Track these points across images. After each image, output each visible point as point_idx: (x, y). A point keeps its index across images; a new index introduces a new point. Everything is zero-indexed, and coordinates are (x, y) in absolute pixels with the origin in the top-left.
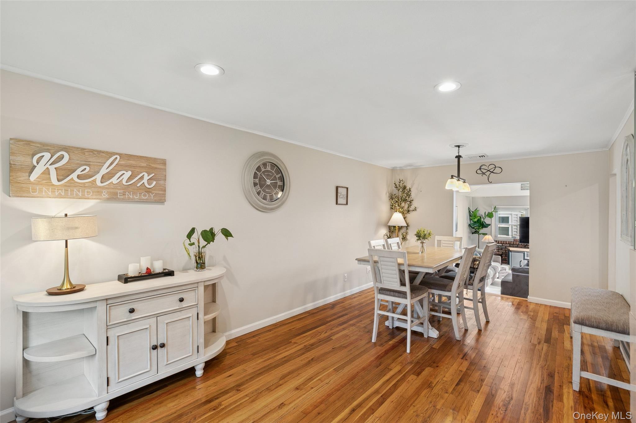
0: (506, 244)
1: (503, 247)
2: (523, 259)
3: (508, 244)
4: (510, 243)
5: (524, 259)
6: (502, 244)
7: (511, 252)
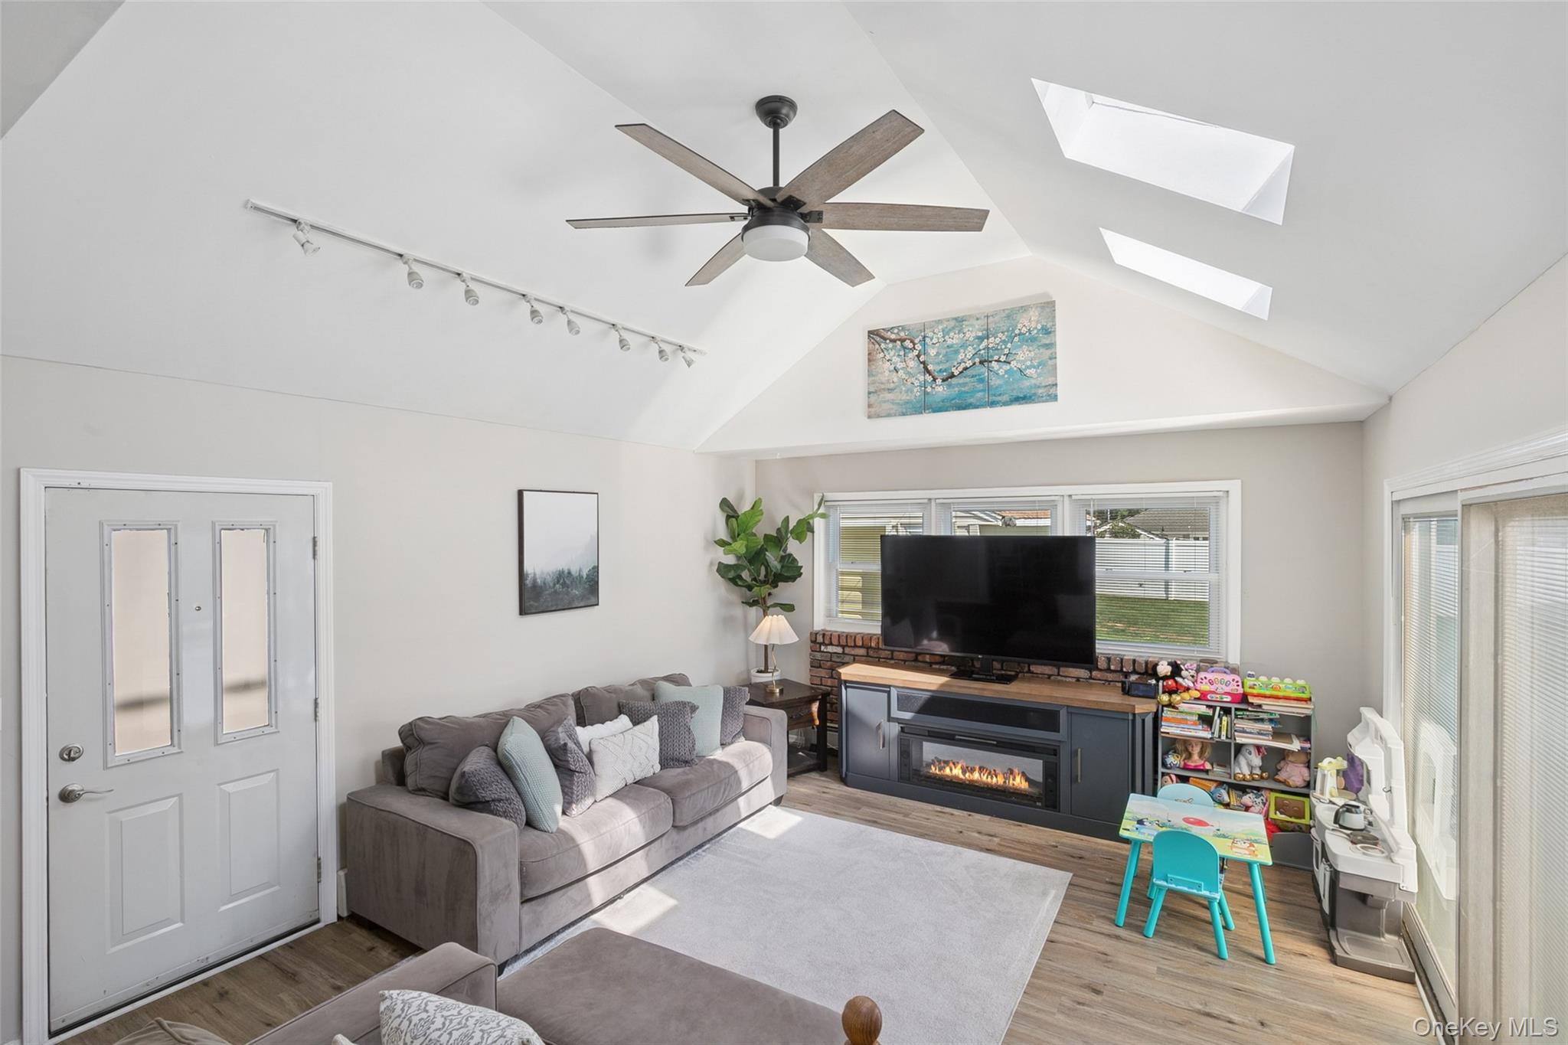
0: (855, 646)
2: (886, 718)
3: (862, 647)
4: (867, 642)
5: (890, 719)
6: (843, 647)
7: (846, 688)
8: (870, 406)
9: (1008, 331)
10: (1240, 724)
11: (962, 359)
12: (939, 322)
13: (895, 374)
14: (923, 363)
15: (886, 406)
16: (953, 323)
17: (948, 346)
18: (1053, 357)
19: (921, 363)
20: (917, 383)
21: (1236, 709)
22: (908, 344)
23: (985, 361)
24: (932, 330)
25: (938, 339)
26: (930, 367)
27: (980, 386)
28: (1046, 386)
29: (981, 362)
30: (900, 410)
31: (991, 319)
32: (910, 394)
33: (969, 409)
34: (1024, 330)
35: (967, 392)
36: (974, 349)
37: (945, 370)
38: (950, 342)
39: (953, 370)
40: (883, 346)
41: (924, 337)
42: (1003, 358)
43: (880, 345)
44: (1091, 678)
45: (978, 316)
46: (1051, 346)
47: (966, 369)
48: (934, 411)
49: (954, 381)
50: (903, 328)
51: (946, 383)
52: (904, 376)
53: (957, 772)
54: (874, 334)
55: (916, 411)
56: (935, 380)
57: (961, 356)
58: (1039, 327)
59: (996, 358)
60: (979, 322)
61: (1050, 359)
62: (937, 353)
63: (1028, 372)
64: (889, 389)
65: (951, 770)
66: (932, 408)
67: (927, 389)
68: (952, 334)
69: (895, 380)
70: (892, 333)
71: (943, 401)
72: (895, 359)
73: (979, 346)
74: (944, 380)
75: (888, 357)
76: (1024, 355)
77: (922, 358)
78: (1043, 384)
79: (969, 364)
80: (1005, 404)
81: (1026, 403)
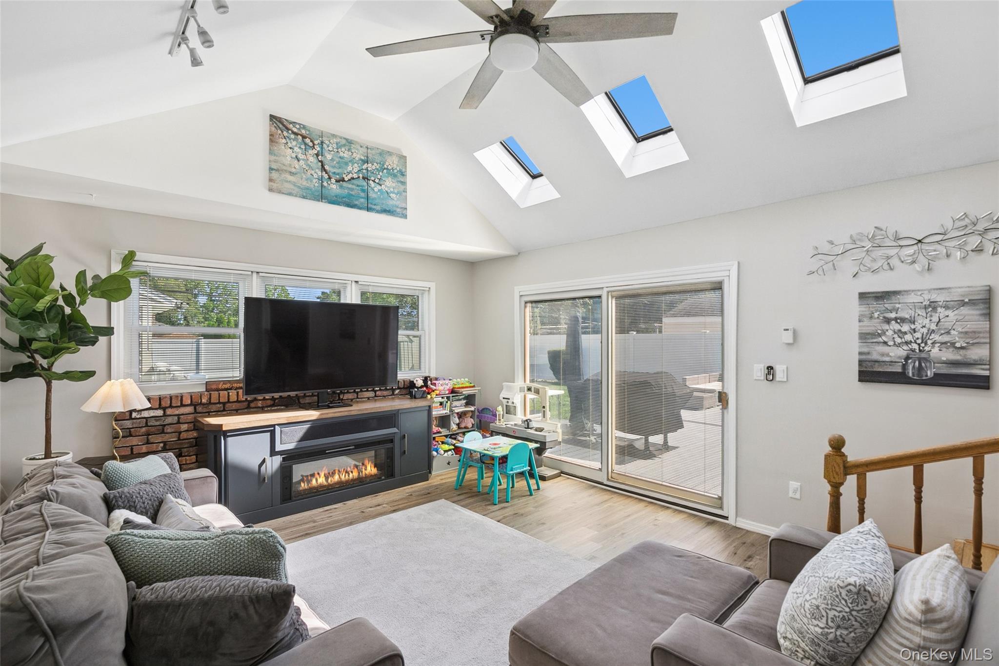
0: (182, 405)
1: (169, 420)
2: (269, 454)
4: (196, 400)
5: (273, 454)
6: (164, 409)
7: (225, 438)
8: (271, 180)
9: (380, 164)
10: (455, 403)
11: (350, 171)
12: (334, 136)
13: (296, 161)
14: (321, 162)
15: (287, 185)
16: (344, 142)
17: (340, 157)
18: (405, 191)
19: (320, 161)
20: (315, 176)
21: (452, 396)
22: (308, 141)
23: (366, 178)
24: (328, 139)
25: (333, 148)
26: (327, 167)
27: (362, 194)
28: (401, 208)
29: (364, 178)
30: (301, 193)
31: (369, 150)
32: (309, 182)
33: (354, 208)
34: (390, 167)
35: (354, 196)
36: (359, 166)
37: (338, 174)
38: (341, 154)
39: (344, 176)
40: (285, 133)
41: (322, 142)
42: (377, 181)
43: (282, 132)
44: (376, 396)
45: (362, 145)
46: (404, 183)
47: (353, 178)
48: (330, 203)
49: (344, 184)
50: (304, 127)
51: (338, 183)
52: (304, 166)
53: (322, 480)
54: (276, 120)
55: (315, 198)
56: (330, 178)
57: (350, 168)
58: (398, 169)
59: (373, 179)
60: (362, 149)
61: (404, 191)
62: (332, 158)
63: (391, 195)
64: (290, 172)
65: (317, 480)
66: (328, 200)
67: (324, 183)
68: (343, 149)
69: (297, 166)
70: (294, 126)
71: (336, 196)
72: (296, 149)
73: (362, 166)
74: (337, 181)
75: (290, 145)
76: (389, 183)
77: (320, 158)
78: (400, 206)
79: (355, 176)
80: (378, 212)
81: (390, 215)
